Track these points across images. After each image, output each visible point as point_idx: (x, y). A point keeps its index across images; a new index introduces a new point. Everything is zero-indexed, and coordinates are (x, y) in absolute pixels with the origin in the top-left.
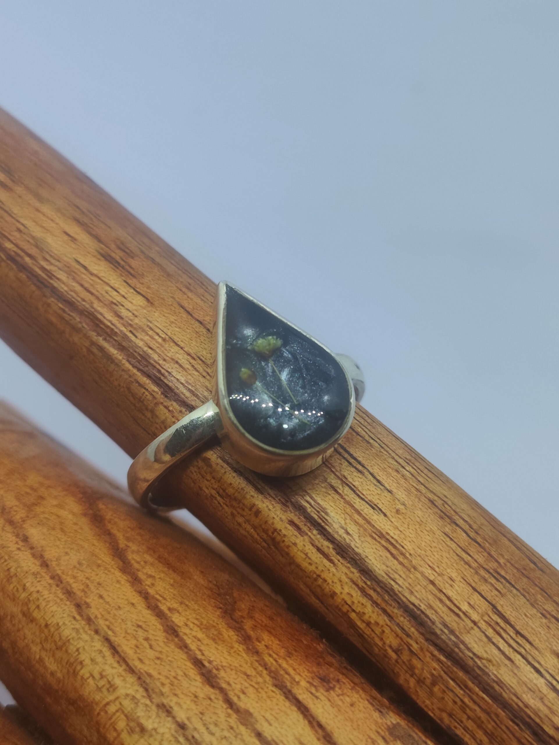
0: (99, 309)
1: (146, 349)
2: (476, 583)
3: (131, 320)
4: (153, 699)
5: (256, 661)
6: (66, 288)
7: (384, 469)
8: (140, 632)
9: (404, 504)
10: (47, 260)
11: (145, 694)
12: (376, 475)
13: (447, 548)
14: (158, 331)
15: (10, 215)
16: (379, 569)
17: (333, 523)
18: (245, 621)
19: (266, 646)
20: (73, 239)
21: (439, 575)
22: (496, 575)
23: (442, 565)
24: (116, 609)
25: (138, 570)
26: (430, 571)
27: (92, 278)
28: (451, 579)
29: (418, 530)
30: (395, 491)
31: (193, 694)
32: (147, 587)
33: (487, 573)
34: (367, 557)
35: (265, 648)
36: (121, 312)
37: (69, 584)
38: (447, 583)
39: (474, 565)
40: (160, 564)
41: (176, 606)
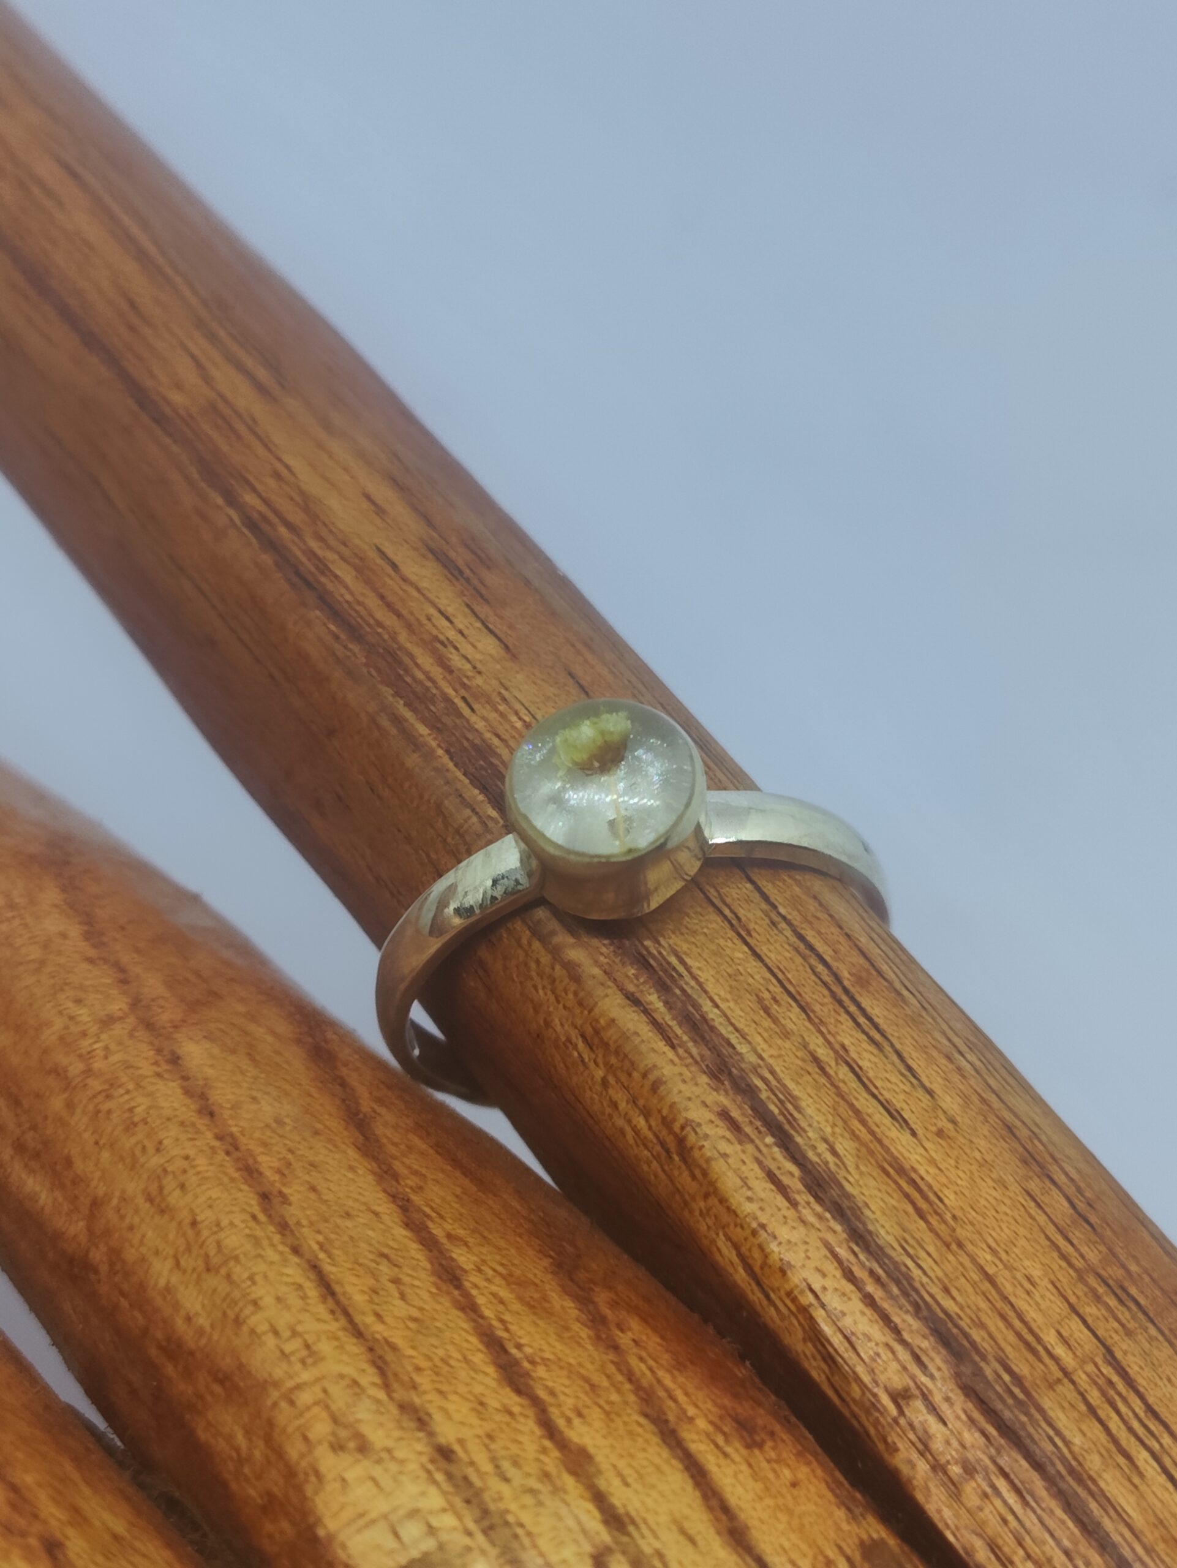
0: (408, 645)
1: (488, 735)
2: (1078, 1297)
3: (468, 677)
4: (393, 1391)
5: (612, 1362)
6: (348, 597)
7: (924, 1049)
8: (384, 1268)
9: (953, 1121)
10: (321, 539)
11: (377, 1380)
12: (905, 1055)
13: (1030, 1220)
14: (518, 707)
15: (266, 446)
16: (888, 1232)
17: (807, 1128)
18: (597, 1289)
19: (634, 1341)
20: (380, 511)
21: (1006, 1267)
22: (1119, 1292)
23: (1015, 1250)
24: (342, 1217)
25: (395, 1158)
26: (989, 1257)
27: (405, 587)
28: (1029, 1279)
29: (976, 1174)
30: (938, 1091)
31: (476, 1397)
32: (408, 1190)
33: (1102, 1284)
34: (867, 1205)
35: (632, 1344)
36: (449, 660)
37: (252, 1155)
38: (1022, 1286)
39: (1079, 1264)
40: (438, 1157)
41: (461, 1232)
